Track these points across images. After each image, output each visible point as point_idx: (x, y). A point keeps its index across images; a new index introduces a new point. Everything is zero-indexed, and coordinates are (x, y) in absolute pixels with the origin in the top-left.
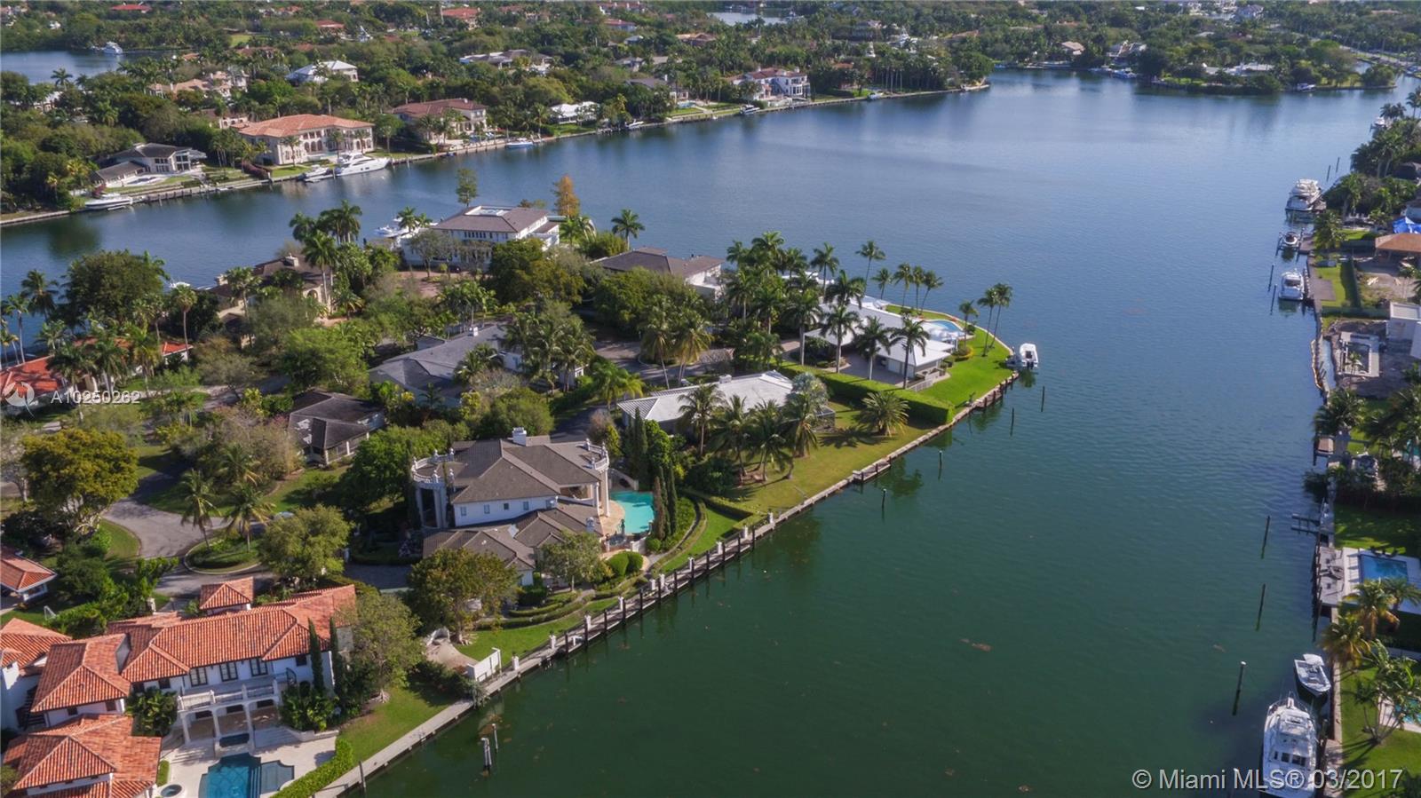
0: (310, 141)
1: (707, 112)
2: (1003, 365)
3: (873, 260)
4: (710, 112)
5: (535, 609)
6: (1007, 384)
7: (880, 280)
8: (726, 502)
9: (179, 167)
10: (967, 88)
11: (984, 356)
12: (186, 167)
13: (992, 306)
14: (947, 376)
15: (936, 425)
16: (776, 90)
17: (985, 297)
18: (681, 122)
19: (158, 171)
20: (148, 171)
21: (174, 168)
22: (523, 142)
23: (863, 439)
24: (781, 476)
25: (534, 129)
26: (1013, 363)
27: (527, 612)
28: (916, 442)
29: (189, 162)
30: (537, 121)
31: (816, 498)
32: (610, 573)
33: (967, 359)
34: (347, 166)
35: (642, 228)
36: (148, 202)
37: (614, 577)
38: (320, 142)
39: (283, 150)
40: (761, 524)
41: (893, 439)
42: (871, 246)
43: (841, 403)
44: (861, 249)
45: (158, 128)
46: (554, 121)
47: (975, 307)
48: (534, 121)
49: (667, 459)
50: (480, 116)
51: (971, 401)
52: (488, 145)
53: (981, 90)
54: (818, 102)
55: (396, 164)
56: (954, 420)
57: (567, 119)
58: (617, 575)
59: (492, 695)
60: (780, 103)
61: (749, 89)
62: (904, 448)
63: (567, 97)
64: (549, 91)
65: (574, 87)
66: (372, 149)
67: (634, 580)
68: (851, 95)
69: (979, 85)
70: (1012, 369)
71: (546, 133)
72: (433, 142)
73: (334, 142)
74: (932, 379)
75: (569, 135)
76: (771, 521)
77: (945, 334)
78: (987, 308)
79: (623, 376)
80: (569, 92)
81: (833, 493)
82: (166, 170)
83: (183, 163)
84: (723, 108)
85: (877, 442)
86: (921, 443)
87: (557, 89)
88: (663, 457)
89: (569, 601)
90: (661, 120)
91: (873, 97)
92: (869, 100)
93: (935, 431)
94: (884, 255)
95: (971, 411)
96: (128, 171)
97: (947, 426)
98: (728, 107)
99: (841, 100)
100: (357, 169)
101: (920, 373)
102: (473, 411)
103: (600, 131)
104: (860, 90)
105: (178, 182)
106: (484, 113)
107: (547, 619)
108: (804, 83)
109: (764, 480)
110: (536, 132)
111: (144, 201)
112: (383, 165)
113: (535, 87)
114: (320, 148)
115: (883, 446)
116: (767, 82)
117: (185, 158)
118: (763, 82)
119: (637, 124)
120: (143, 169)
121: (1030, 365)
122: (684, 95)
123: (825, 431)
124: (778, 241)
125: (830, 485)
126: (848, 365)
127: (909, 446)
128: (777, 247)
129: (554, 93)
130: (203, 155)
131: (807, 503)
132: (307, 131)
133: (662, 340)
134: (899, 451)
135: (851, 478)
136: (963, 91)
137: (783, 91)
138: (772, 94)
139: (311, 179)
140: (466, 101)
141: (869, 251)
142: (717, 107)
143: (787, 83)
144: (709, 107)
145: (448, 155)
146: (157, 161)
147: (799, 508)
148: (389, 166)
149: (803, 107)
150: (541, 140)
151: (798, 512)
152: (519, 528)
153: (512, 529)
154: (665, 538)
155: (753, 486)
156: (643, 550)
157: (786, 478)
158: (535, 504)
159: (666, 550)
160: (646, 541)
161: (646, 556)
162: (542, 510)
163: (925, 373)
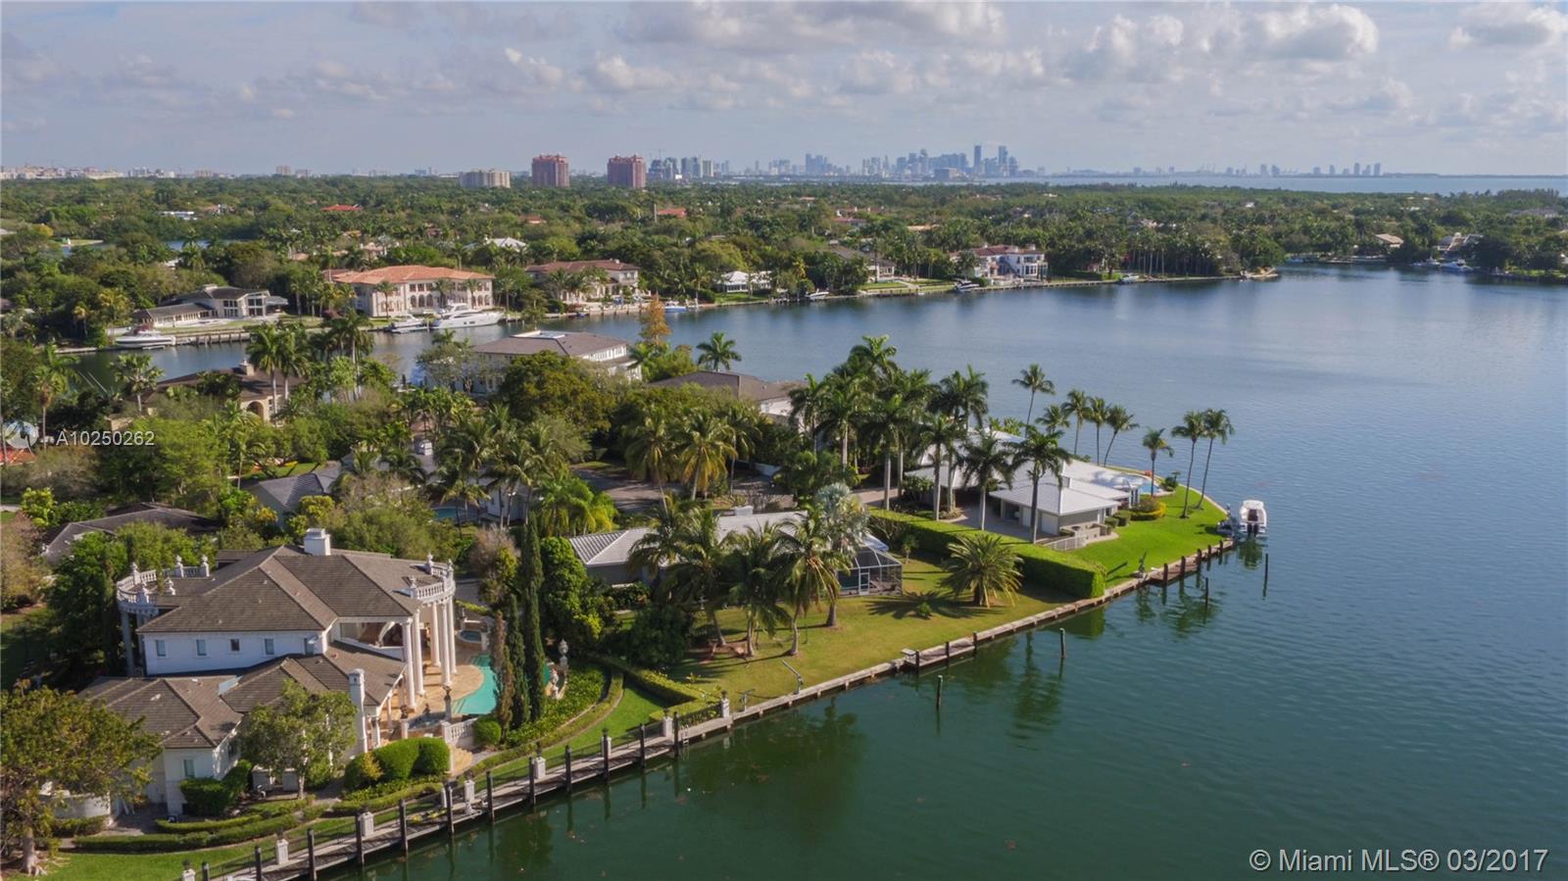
0: (417, 294)
1: (912, 287)
2: (1211, 530)
3: (1038, 391)
4: (917, 286)
5: (209, 822)
6: (1211, 556)
7: (1046, 422)
8: (660, 680)
9: (251, 312)
10: (1249, 275)
11: (1183, 517)
12: (260, 313)
13: (1194, 440)
14: (1114, 536)
15: (1073, 597)
16: (1004, 269)
17: (1186, 425)
18: (878, 296)
19: (226, 315)
20: (215, 315)
21: (245, 313)
22: (674, 305)
23: (943, 609)
24: (781, 652)
25: (691, 293)
26: (1228, 527)
27: (186, 826)
28: (1033, 619)
29: (264, 307)
30: (696, 284)
31: (824, 686)
32: (373, 770)
33: (1153, 518)
34: (447, 317)
35: (737, 358)
36: (196, 344)
37: (383, 780)
38: (430, 296)
39: (378, 298)
40: (703, 715)
41: (995, 613)
42: (1034, 372)
43: (930, 562)
44: (1022, 378)
45: (250, 277)
46: (721, 290)
47: (1166, 438)
48: (691, 284)
49: (574, 601)
50: (631, 278)
51: (1142, 569)
52: (634, 308)
53: (1267, 280)
54: (1054, 283)
55: (513, 321)
56: (1107, 594)
57: (737, 287)
58: (389, 774)
60: (1007, 282)
61: (967, 264)
62: (1008, 626)
63: (742, 264)
64: (720, 256)
65: (754, 255)
66: (491, 306)
67: (420, 787)
68: (1099, 277)
69: (1264, 274)
70: (1225, 535)
71: (704, 298)
72: (568, 302)
73: (442, 295)
74: (1086, 536)
75: (734, 303)
76: (726, 713)
77: (1121, 480)
78: (1188, 441)
79: (581, 495)
80: (746, 260)
81: (861, 682)
82: (234, 314)
83: (255, 307)
84: (934, 284)
85: (966, 614)
86: (1041, 622)
87: (730, 254)
88: (566, 597)
89: (278, 816)
90: (852, 292)
91: (1126, 279)
92: (1120, 283)
93: (1069, 607)
94: (1051, 384)
95: (1140, 586)
96: (189, 313)
97: (1094, 601)
98: (939, 284)
99: (1085, 282)
100: (459, 322)
101: (1068, 528)
103: (773, 301)
104: (1110, 273)
105: (241, 326)
106: (636, 275)
108: (1040, 262)
109: (749, 654)
110: (693, 297)
111: (191, 344)
112: (496, 321)
113: (704, 250)
114: (430, 304)
115: (974, 622)
116: (993, 259)
117: (259, 302)
118: (989, 258)
119: (819, 295)
120: (207, 311)
121: (1253, 530)
122: (890, 270)
123: (885, 594)
124: (887, 351)
125: (860, 669)
126: (963, 517)
127: (1018, 623)
128: (887, 358)
129: (726, 258)
130: (285, 302)
131: (803, 693)
132: (416, 283)
133: (657, 452)
134: (999, 630)
135: (899, 662)
136: (1244, 278)
137: (1013, 272)
138: (1000, 273)
139: (399, 330)
140: (618, 262)
141: (1032, 380)
142: (928, 284)
143: (1018, 262)
144: (916, 283)
145: (578, 315)
146: (226, 304)
147: (789, 699)
148: (502, 322)
149: (1036, 287)
150: (697, 306)
151: (785, 706)
152: (240, 682)
153: (231, 683)
154: (516, 724)
155: (728, 662)
156: (469, 741)
157: (789, 653)
158: (287, 643)
159: (513, 744)
160: (474, 725)
161: (475, 751)
162: (296, 657)
163: (1077, 529)
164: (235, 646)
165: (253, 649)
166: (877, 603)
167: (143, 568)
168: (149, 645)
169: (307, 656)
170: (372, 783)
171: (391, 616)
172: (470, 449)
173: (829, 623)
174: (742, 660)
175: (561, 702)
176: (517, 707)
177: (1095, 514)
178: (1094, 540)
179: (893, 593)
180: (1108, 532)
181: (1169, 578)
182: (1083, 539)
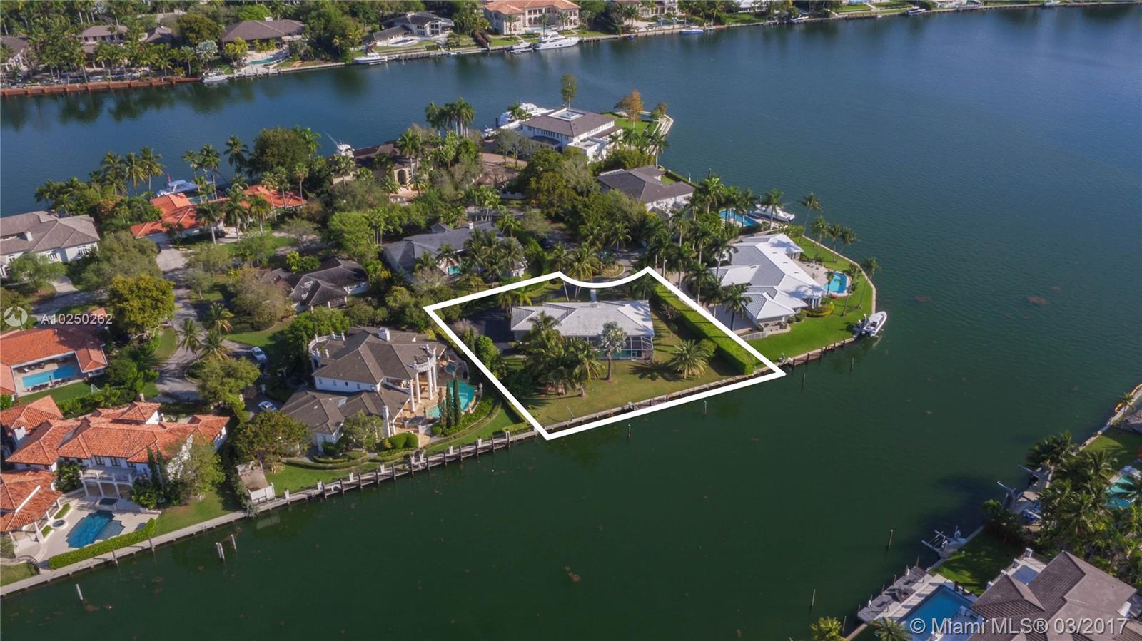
0: (533, 16)
2: (850, 327)
5: (331, 459)
9: (432, 32)
11: (842, 315)
12: (437, 33)
14: (786, 330)
15: (736, 374)
19: (418, 34)
20: (412, 33)
21: (429, 33)
22: (695, 29)
23: (666, 375)
27: (322, 460)
28: (706, 386)
29: (440, 29)
30: (713, 12)
31: (586, 418)
32: (388, 445)
34: (545, 42)
37: (392, 448)
38: (540, 18)
39: (506, 24)
40: (525, 429)
48: (710, 12)
51: (783, 358)
52: (667, 29)
54: (989, 6)
56: (756, 372)
58: (394, 447)
59: (261, 512)
60: (951, 4)
62: (691, 390)
66: (576, 26)
67: (405, 453)
70: (852, 333)
71: (718, 21)
74: (770, 331)
82: (421, 34)
83: (435, 29)
85: (675, 379)
86: (711, 388)
89: (354, 459)
90: (827, 15)
91: (1048, 4)
93: (730, 379)
96: (397, 34)
97: (746, 376)
100: (552, 45)
102: (395, 301)
105: (424, 46)
107: (331, 468)
109: (564, 394)
112: (576, 44)
119: (801, 19)
120: (409, 32)
127: (697, 388)
130: (452, 24)
131: (575, 420)
135: (626, 407)
139: (515, 51)
145: (630, 36)
146: (418, 27)
147: (567, 423)
149: (971, 10)
151: (565, 426)
152: (347, 401)
153: (343, 401)
154: (449, 426)
155: (552, 397)
156: (429, 432)
157: (580, 395)
158: (364, 386)
159: (446, 435)
160: (431, 427)
161: (431, 436)
162: (368, 391)
163: (766, 325)
164: (347, 384)
165: (352, 387)
166: (636, 367)
167: (320, 335)
168: (317, 379)
169: (372, 392)
170: (386, 449)
171: (405, 378)
172: (473, 257)
173: (607, 379)
174: (558, 397)
175: (472, 415)
176: (448, 420)
177: (780, 318)
178: (774, 332)
179: (648, 361)
180: (785, 327)
181: (796, 363)
182: (767, 332)
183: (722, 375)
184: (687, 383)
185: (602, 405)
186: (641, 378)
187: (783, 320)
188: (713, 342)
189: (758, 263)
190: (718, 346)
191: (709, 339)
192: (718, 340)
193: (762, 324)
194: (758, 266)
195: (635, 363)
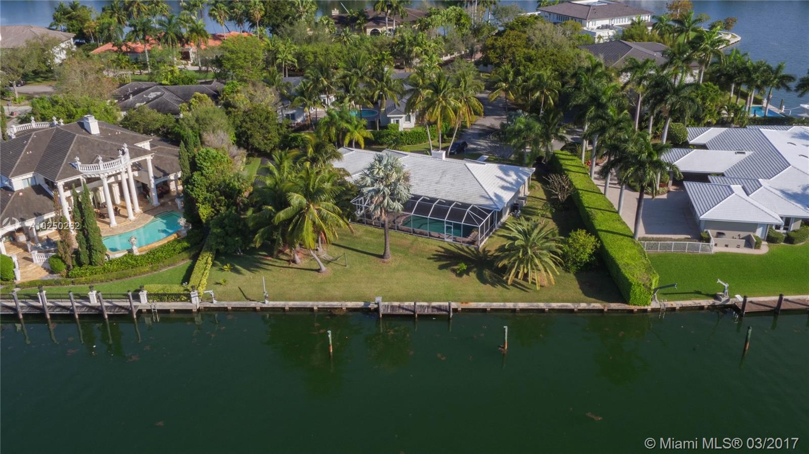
14: (762, 251)
28: (543, 306)
31: (292, 304)
51: (724, 293)
76: (195, 300)
97: (633, 308)
123: (465, 245)
131: (270, 304)
147: (256, 305)
156: (49, 266)
161: (50, 273)
163: (720, 235)
166: (445, 251)
173: (382, 257)
174: (287, 265)
177: (753, 226)
178: (732, 250)
179: (472, 247)
180: (757, 246)
181: (748, 309)
182: (717, 247)
183: (586, 293)
184: (514, 292)
185: (337, 293)
186: (441, 267)
187: (759, 232)
188: (597, 237)
189: (750, 149)
190: (602, 246)
191: (592, 230)
192: (607, 239)
193: (711, 232)
194: (748, 153)
195: (449, 244)
